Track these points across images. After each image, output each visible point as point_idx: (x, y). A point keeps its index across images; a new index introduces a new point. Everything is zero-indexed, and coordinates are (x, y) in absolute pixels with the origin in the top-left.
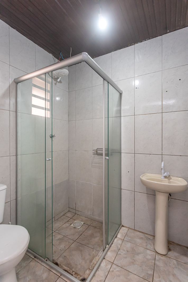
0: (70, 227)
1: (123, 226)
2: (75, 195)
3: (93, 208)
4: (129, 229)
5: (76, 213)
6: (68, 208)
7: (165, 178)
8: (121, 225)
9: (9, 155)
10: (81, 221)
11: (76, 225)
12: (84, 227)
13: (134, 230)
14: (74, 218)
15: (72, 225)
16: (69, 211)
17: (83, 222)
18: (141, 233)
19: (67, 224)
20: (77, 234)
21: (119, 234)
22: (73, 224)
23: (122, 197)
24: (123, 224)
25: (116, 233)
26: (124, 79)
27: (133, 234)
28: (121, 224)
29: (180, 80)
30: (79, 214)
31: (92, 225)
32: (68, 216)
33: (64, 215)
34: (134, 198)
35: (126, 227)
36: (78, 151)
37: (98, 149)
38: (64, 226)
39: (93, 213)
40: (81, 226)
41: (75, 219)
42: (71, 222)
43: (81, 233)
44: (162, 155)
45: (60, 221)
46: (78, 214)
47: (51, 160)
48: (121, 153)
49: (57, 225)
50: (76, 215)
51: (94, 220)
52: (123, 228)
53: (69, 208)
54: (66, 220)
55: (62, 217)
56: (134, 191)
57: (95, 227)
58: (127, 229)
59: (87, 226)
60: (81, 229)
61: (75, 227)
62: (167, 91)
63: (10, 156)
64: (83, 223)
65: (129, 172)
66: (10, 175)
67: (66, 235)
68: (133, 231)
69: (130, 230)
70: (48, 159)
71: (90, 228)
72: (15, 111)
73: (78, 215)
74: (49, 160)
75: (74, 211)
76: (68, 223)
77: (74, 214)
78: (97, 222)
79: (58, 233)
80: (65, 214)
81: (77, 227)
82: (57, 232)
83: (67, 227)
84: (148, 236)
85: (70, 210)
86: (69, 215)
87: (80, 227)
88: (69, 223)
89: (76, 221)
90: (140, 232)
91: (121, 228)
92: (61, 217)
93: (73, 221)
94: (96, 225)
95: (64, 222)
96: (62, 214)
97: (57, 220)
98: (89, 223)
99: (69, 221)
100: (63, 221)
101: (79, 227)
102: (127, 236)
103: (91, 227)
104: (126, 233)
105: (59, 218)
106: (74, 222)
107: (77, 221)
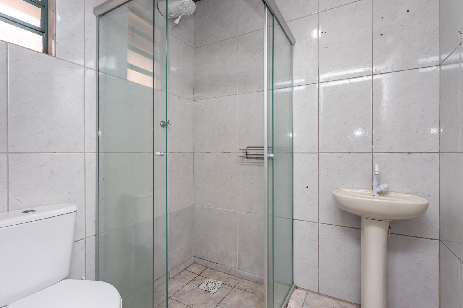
0: (198, 290)
1: (297, 287)
2: (206, 234)
3: (239, 256)
4: (308, 293)
5: (208, 266)
6: (193, 258)
7: (379, 195)
8: (293, 286)
9: (83, 151)
10: (218, 280)
11: (208, 286)
12: (224, 290)
13: (318, 293)
14: (204, 274)
15: (201, 287)
16: (194, 263)
17: (221, 281)
18: (331, 300)
19: (193, 285)
20: (211, 302)
21: (290, 301)
22: (203, 284)
23: (295, 233)
24: (296, 283)
25: (286, 300)
26: (299, 18)
27: (317, 302)
28: (293, 283)
29: (408, 11)
30: (214, 267)
31: (239, 287)
32: (193, 271)
33: (185, 269)
34: (319, 235)
35: (303, 289)
36: (211, 153)
37: (248, 148)
38: (187, 288)
39: (239, 266)
40: (218, 288)
41: (207, 277)
42: (200, 282)
43: (219, 300)
44: (372, 153)
45: (180, 280)
46: (212, 267)
47: (165, 156)
48: (292, 153)
49: (173, 287)
50: (208, 269)
51: (241, 278)
52: (297, 291)
53: (195, 257)
54: (190, 278)
55: (182, 273)
56: (318, 223)
57: (245, 290)
58: (305, 293)
59: (230, 288)
60: (219, 293)
61: (207, 290)
62: (381, 35)
63: (85, 153)
64: (221, 283)
65: (307, 187)
66: (85, 188)
67: (192, 303)
68: (317, 295)
69: (310, 294)
70: (158, 153)
71: (235, 291)
72: (95, 69)
73: (211, 269)
74: (161, 156)
75: (205, 263)
76: (195, 284)
77: (205, 268)
78: (246, 281)
79: (175, 301)
80: (188, 267)
81: (211, 290)
82: (174, 298)
83: (192, 290)
84: (346, 305)
85: (197, 260)
86: (195, 269)
87: (216, 289)
88: (196, 282)
89: (208, 280)
90: (330, 297)
91: (293, 292)
92: (180, 273)
93: (203, 280)
94: (245, 286)
95: (187, 282)
96: (182, 268)
97: (173, 278)
98: (232, 283)
99: (195, 280)
100: (183, 279)
101: (214, 291)
102: (307, 305)
103: (237, 290)
104: (303, 300)
105: (177, 275)
106: (205, 282)
107: (211, 280)
